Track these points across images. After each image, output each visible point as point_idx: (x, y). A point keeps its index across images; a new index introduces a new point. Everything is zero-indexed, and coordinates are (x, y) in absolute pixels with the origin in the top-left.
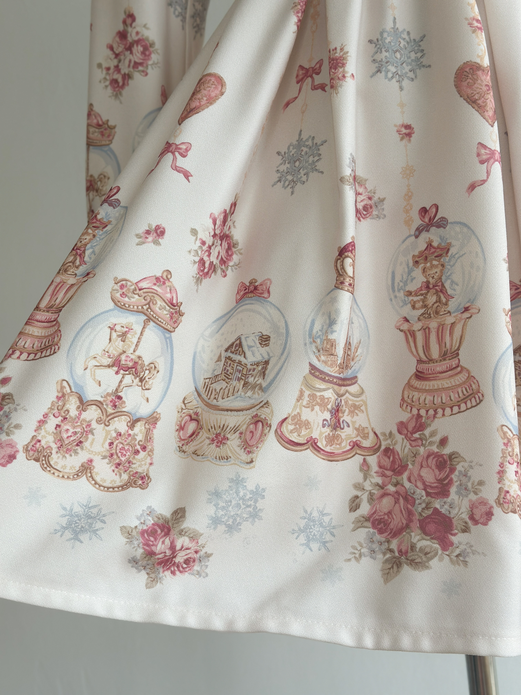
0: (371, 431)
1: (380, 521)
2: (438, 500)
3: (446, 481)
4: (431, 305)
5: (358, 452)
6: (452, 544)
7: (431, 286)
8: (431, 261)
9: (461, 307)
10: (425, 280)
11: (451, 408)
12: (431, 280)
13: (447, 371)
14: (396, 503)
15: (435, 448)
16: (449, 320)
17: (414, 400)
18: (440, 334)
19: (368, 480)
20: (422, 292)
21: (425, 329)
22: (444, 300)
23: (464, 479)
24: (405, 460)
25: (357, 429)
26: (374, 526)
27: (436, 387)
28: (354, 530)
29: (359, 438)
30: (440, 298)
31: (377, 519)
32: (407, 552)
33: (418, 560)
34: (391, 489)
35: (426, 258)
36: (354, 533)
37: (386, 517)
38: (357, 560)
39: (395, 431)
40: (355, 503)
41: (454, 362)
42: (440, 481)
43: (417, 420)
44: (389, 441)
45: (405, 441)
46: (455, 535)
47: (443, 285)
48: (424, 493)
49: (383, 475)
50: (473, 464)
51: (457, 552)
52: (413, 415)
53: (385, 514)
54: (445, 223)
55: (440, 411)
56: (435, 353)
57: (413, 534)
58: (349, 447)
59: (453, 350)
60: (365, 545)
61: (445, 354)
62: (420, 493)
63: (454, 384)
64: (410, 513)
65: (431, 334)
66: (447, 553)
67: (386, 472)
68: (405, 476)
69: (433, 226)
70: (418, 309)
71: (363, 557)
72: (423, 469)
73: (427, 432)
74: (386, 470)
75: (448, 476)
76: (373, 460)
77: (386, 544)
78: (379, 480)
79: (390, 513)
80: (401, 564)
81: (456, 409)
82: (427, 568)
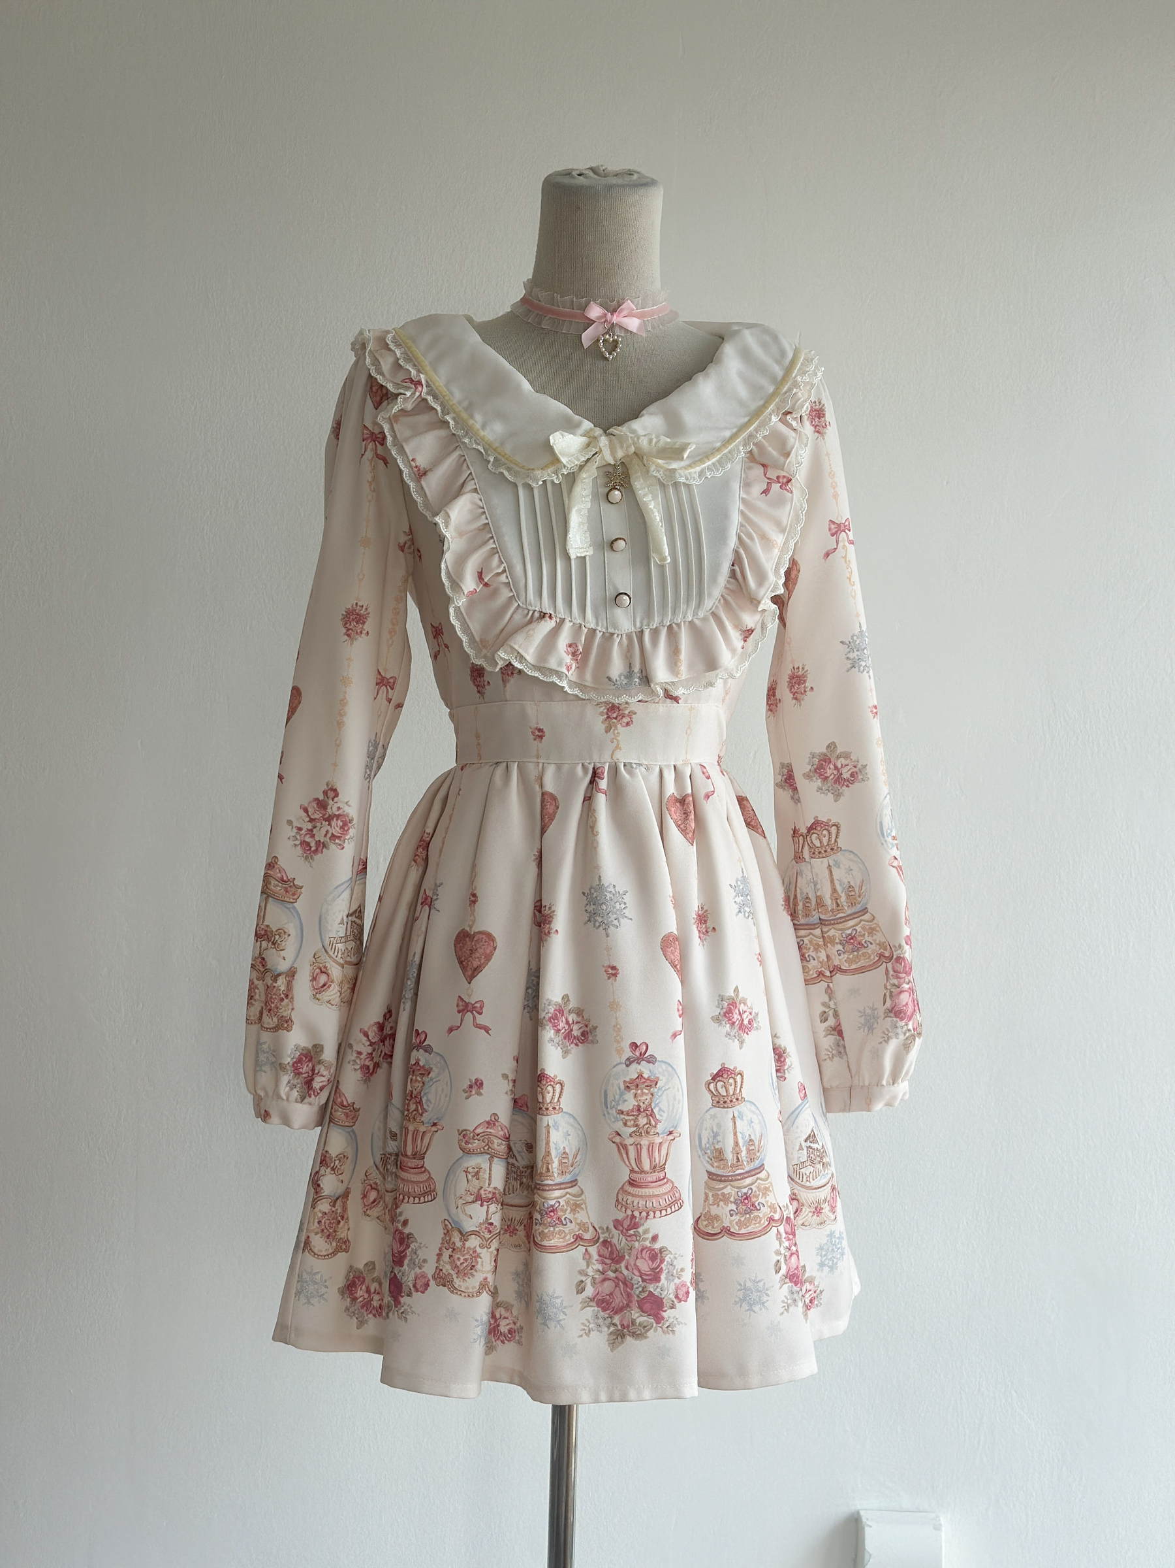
0: (590, 1225)
1: (603, 1301)
2: (652, 1285)
3: (658, 1270)
4: (641, 1125)
5: (581, 1243)
6: (663, 1318)
7: (642, 1110)
8: (642, 1089)
9: (666, 1130)
10: (637, 1104)
11: (661, 1211)
12: (641, 1104)
13: (656, 1182)
14: (616, 1286)
15: (647, 1244)
16: (658, 1140)
17: (628, 1202)
18: (651, 1150)
19: (590, 1267)
20: (632, 1113)
21: (637, 1145)
22: (653, 1123)
23: (671, 1268)
24: (622, 1251)
25: (579, 1224)
26: (598, 1305)
27: (648, 1194)
28: (582, 1309)
29: (581, 1232)
30: (650, 1121)
31: (600, 1299)
32: (628, 1326)
33: (639, 1332)
34: (611, 1275)
35: (637, 1086)
36: (582, 1312)
37: (608, 1297)
38: (588, 1335)
39: (611, 1227)
40: (581, 1286)
41: (662, 1175)
42: (653, 1270)
43: (631, 1220)
44: (606, 1235)
45: (621, 1236)
46: (665, 1311)
47: (652, 1110)
48: (640, 1279)
49: (603, 1263)
50: (676, 1256)
51: (667, 1324)
52: (628, 1216)
53: (607, 1295)
54: (654, 1060)
55: (651, 1214)
56: (646, 1166)
57: (633, 1312)
58: (573, 1240)
59: (661, 1165)
60: (592, 1321)
61: (655, 1167)
62: (637, 1279)
63: (662, 1192)
64: (629, 1295)
65: (642, 1150)
66: (660, 1325)
67: (605, 1260)
68: (623, 1265)
69: (643, 1060)
70: (630, 1127)
71: (591, 1332)
72: (638, 1261)
73: (641, 1230)
74: (606, 1258)
75: (659, 1266)
76: (593, 1250)
77: (609, 1319)
78: (600, 1267)
79: (611, 1294)
80: (624, 1336)
81: (664, 1212)
82: (646, 1337)
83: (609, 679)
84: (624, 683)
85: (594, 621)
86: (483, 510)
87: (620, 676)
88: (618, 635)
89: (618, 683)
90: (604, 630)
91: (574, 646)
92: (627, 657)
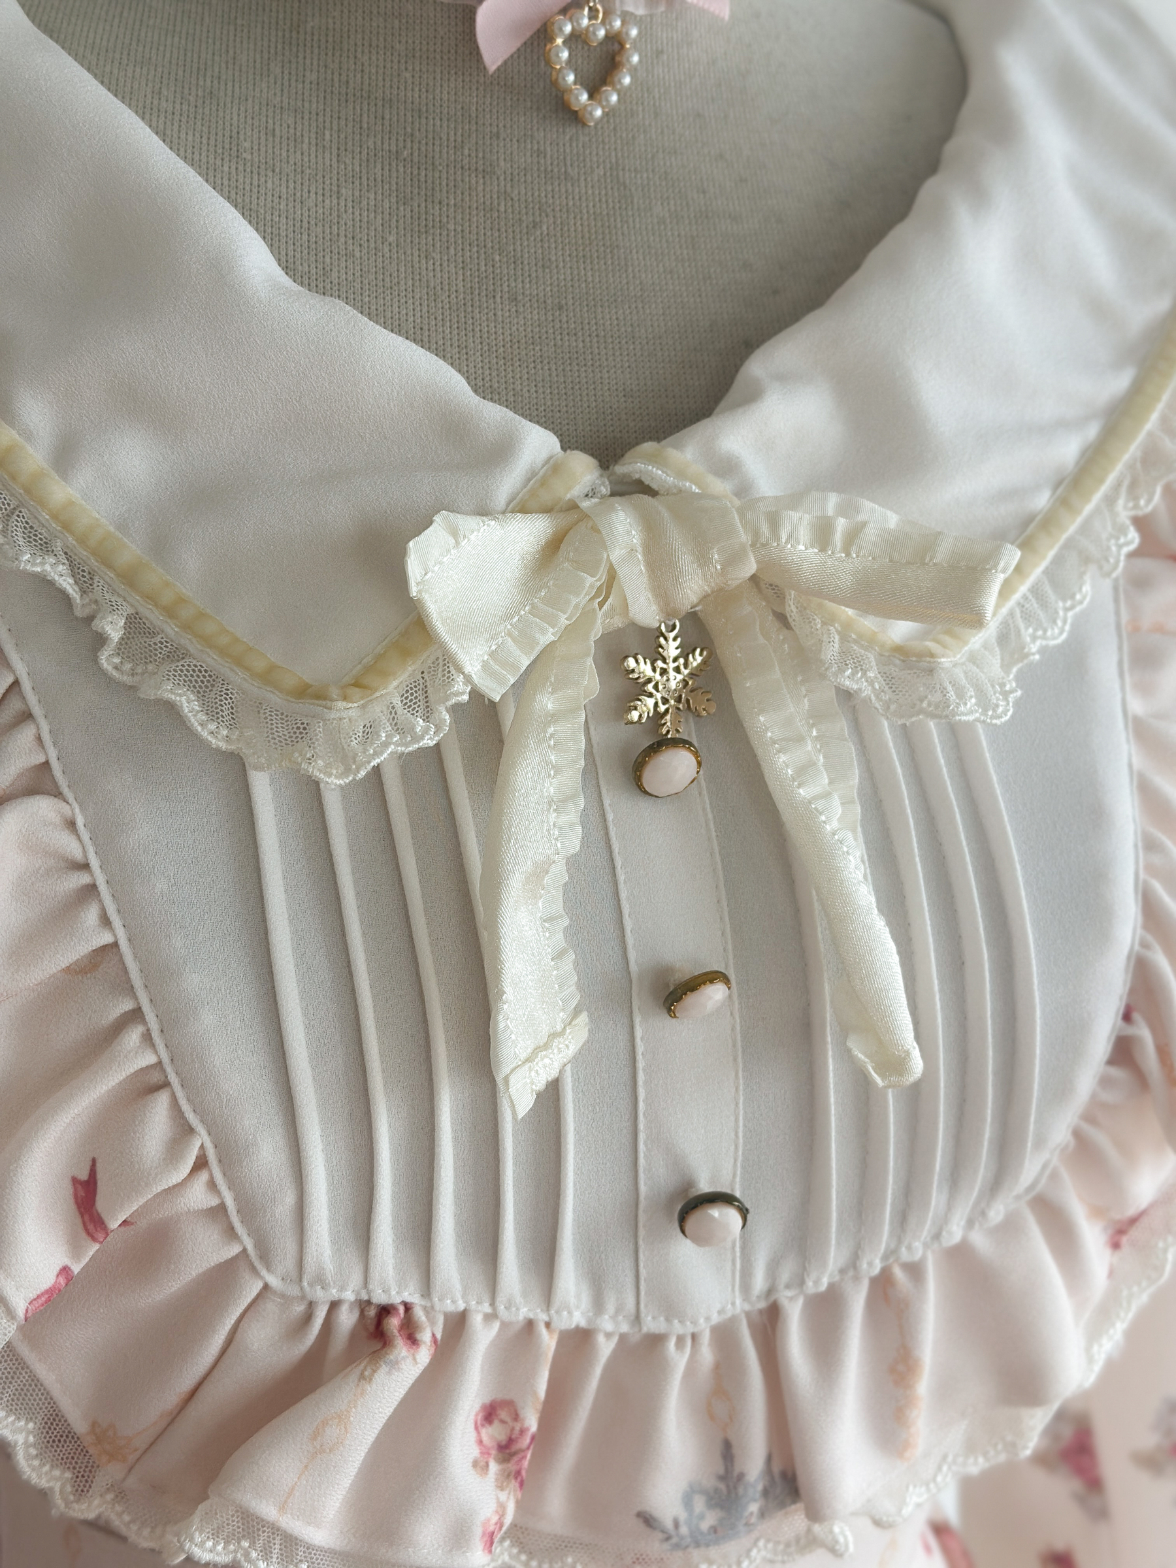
83: (648, 1520)
84: (705, 1526)
85: (586, 1300)
86: (84, 879)
87: (687, 1501)
88: (680, 1340)
89: (684, 1530)
90: (625, 1328)
91: (503, 1414)
92: (712, 1416)
